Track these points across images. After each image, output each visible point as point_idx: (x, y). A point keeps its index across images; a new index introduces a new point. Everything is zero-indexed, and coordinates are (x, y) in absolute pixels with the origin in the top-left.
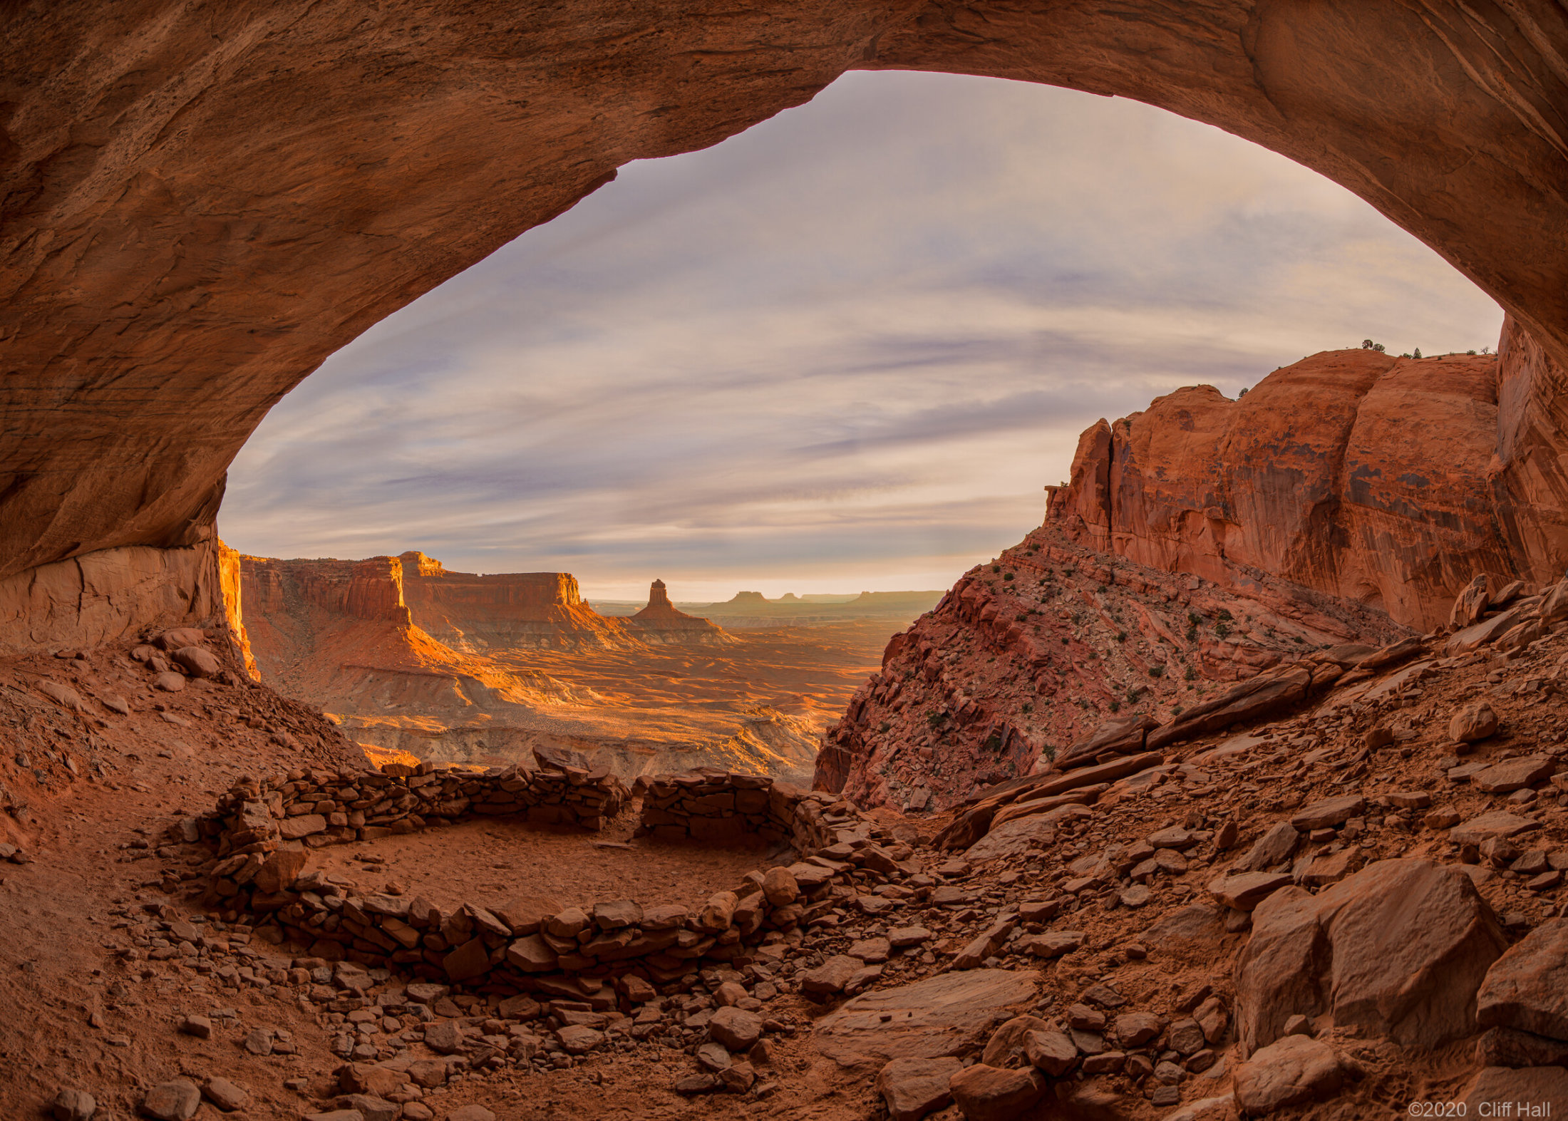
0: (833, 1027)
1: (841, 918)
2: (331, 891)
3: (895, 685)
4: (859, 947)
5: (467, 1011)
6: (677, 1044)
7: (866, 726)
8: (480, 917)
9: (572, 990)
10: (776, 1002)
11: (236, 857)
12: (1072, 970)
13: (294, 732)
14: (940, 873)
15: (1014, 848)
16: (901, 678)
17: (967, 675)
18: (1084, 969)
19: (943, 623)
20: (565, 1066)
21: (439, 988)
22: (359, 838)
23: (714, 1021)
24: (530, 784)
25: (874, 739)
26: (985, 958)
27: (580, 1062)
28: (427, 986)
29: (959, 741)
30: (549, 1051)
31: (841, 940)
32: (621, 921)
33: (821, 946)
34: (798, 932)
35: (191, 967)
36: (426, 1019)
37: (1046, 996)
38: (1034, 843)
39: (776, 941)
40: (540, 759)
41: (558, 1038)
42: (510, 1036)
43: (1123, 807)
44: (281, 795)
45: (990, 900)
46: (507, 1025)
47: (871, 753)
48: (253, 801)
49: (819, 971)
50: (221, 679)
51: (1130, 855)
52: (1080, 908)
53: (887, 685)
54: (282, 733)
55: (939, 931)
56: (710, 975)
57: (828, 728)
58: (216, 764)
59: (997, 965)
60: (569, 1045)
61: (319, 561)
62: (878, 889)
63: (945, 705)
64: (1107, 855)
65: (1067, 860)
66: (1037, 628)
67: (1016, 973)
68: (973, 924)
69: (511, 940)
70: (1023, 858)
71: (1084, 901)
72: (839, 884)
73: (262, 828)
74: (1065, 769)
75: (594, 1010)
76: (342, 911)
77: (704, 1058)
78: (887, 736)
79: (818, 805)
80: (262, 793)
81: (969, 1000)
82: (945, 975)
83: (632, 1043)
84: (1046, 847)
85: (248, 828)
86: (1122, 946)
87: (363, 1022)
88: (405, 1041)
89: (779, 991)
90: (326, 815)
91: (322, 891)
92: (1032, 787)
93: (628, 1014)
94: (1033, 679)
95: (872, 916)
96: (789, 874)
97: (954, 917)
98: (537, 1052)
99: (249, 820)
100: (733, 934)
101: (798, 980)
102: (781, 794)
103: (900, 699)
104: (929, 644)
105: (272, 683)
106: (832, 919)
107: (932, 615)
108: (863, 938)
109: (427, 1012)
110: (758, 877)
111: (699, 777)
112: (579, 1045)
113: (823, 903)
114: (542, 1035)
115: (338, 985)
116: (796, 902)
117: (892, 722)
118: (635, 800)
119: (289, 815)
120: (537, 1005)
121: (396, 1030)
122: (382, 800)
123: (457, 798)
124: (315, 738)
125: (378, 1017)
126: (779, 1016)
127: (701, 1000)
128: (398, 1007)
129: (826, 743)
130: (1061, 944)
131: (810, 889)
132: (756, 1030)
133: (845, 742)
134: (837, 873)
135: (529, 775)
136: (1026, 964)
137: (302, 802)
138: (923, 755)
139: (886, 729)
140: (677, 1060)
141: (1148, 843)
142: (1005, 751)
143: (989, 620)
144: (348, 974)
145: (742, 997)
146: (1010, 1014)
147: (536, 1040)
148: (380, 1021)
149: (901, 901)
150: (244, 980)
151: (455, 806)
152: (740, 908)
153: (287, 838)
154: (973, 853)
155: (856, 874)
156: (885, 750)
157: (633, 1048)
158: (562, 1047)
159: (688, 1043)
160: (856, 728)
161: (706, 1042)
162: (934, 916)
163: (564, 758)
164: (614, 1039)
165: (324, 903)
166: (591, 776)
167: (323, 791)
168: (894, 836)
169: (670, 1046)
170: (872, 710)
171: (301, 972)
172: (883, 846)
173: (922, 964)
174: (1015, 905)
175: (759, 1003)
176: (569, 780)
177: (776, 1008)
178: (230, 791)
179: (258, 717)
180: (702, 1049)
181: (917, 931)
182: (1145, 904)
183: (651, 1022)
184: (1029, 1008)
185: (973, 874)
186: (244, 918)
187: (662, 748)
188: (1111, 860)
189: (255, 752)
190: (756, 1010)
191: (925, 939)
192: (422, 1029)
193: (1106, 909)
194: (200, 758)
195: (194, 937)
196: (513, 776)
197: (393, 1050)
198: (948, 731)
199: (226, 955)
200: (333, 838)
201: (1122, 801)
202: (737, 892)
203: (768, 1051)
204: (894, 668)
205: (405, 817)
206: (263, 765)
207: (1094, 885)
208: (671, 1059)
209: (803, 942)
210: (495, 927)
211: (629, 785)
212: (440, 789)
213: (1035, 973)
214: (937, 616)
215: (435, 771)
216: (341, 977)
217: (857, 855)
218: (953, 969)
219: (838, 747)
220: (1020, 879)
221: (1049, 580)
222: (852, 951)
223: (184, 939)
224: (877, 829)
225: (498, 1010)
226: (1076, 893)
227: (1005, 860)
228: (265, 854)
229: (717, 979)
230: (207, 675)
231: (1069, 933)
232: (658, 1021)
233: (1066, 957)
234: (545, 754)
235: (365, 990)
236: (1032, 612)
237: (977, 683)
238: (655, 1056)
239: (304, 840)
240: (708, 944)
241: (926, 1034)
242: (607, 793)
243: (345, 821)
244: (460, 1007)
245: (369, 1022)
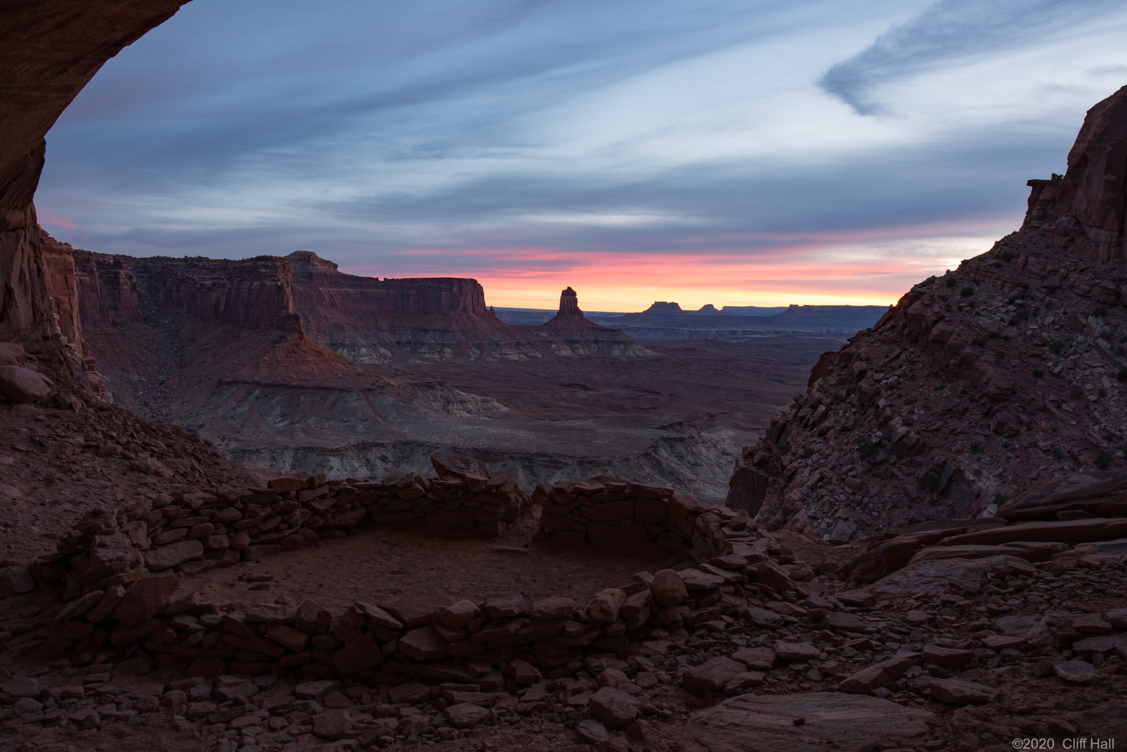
0: (709, 719)
1: (728, 625)
2: (209, 609)
3: (822, 408)
4: (743, 653)
5: (358, 700)
6: (559, 719)
7: (786, 449)
8: (372, 613)
9: (462, 674)
10: (657, 691)
11: (88, 595)
12: (976, 722)
13: (160, 456)
14: (839, 600)
15: (930, 589)
16: (829, 400)
17: (908, 403)
18: (991, 726)
19: (883, 341)
20: (452, 738)
21: (328, 684)
22: (244, 557)
23: (594, 699)
24: (427, 491)
25: (795, 464)
26: (876, 688)
27: (466, 735)
28: (316, 684)
29: (893, 475)
30: (436, 727)
31: (726, 644)
32: (512, 612)
33: (706, 647)
34: (684, 632)
35: (33, 723)
36: (315, 713)
37: (937, 738)
38: (954, 588)
39: (661, 638)
40: (438, 467)
41: (447, 715)
42: (399, 717)
43: (1080, 573)
44: (144, 525)
45: (891, 634)
46: (397, 709)
47: (791, 478)
48: (107, 533)
49: (700, 668)
50: (54, 403)
51: (1076, 625)
52: (999, 666)
53: (812, 407)
54: (147, 459)
55: (829, 653)
56: (594, 662)
57: (744, 449)
58: (55, 503)
59: (888, 697)
60: (457, 720)
61: (186, 259)
62: (771, 604)
63: (879, 433)
64: (1044, 620)
65: (993, 614)
66: (1000, 355)
67: (907, 709)
68: (868, 654)
69: (403, 632)
70: (938, 602)
71: (1004, 661)
72: (729, 593)
73: (120, 559)
74: (1011, 519)
75: (482, 691)
76: (224, 627)
77: (584, 732)
78: (809, 461)
79: (718, 518)
80: (120, 524)
81: (850, 721)
82: (830, 693)
83: (516, 717)
84: (968, 595)
85: (102, 562)
86: (1045, 718)
87: (248, 726)
88: (292, 735)
89: (660, 681)
90: (203, 539)
91: (197, 611)
92: (964, 531)
93: (514, 694)
94: (988, 415)
95: (761, 628)
96: (678, 577)
97: (848, 643)
98: (426, 728)
99: (101, 553)
100: (619, 627)
101: (679, 674)
102: (681, 506)
103: (827, 423)
104: (864, 364)
105: (130, 405)
106: (720, 625)
107: (870, 332)
108: (748, 646)
109: (315, 706)
110: (648, 577)
111: (599, 485)
112: (465, 720)
113: (711, 609)
114: (431, 714)
115: (217, 697)
116: (683, 603)
117: (817, 447)
118: (535, 507)
119: (156, 544)
120: (427, 689)
121: (283, 727)
122: (269, 517)
123: (353, 508)
124: (188, 461)
125: (263, 719)
126: (657, 702)
127: (584, 682)
128: (285, 707)
129: (741, 464)
130: (968, 693)
131: (697, 593)
132: (633, 712)
133: (761, 464)
134: (727, 582)
135: (427, 483)
136: (921, 704)
137: (171, 529)
138: (850, 486)
139: (809, 454)
140: (558, 732)
141: (1105, 618)
142: (944, 493)
143: (940, 341)
144: (230, 685)
145: (623, 683)
146: (893, 744)
147: (425, 719)
148: (266, 722)
149: (792, 618)
150: (104, 717)
151: (350, 516)
152: (626, 604)
153: (153, 569)
154: (880, 586)
155: (748, 587)
156: (807, 477)
157: (517, 722)
158: (450, 722)
159: (568, 719)
160: (775, 451)
161: (586, 718)
162: (827, 639)
163: (463, 466)
164: (499, 714)
165: (200, 623)
166: (490, 483)
167: (199, 515)
168: (795, 555)
169: (552, 720)
170: (794, 433)
171: (174, 695)
172: (781, 563)
173: (807, 679)
174: (919, 645)
175: (640, 689)
176: (468, 486)
177: (656, 696)
178: (75, 528)
179: (110, 444)
180: (582, 724)
181: (806, 648)
182: (1086, 684)
183: (536, 701)
184: (916, 744)
185: (877, 606)
186: (102, 657)
187: (569, 461)
188: (1048, 624)
189: (109, 484)
190: (637, 695)
191: (813, 657)
192: (311, 722)
193: (1032, 675)
194: (31, 499)
195: (36, 690)
196: (411, 483)
197: (280, 746)
198: (881, 462)
199: (80, 698)
200: (212, 562)
201: (1080, 565)
202: (625, 590)
203: (644, 731)
204: (822, 389)
205: (297, 532)
206: (120, 496)
207: (1022, 646)
208: (551, 731)
209: (688, 641)
210: (387, 621)
211: (530, 490)
212: (335, 500)
213: (929, 714)
214: (876, 335)
215: (329, 483)
216: (222, 689)
217: (750, 567)
218: (838, 690)
219: (755, 469)
220: (931, 621)
221: (1022, 298)
222: (735, 655)
223: (20, 696)
224: (776, 546)
225: (389, 697)
226: (998, 649)
227: (917, 599)
228: (126, 586)
229: (601, 666)
230: (35, 400)
231: (979, 686)
232: (542, 700)
233: (970, 708)
234: (444, 462)
235: (249, 697)
236: (995, 336)
237: (919, 413)
238: (536, 728)
239: (176, 568)
240: (594, 634)
241: (800, 741)
242: (506, 499)
243: (226, 542)
244: (350, 698)
245: (253, 725)
